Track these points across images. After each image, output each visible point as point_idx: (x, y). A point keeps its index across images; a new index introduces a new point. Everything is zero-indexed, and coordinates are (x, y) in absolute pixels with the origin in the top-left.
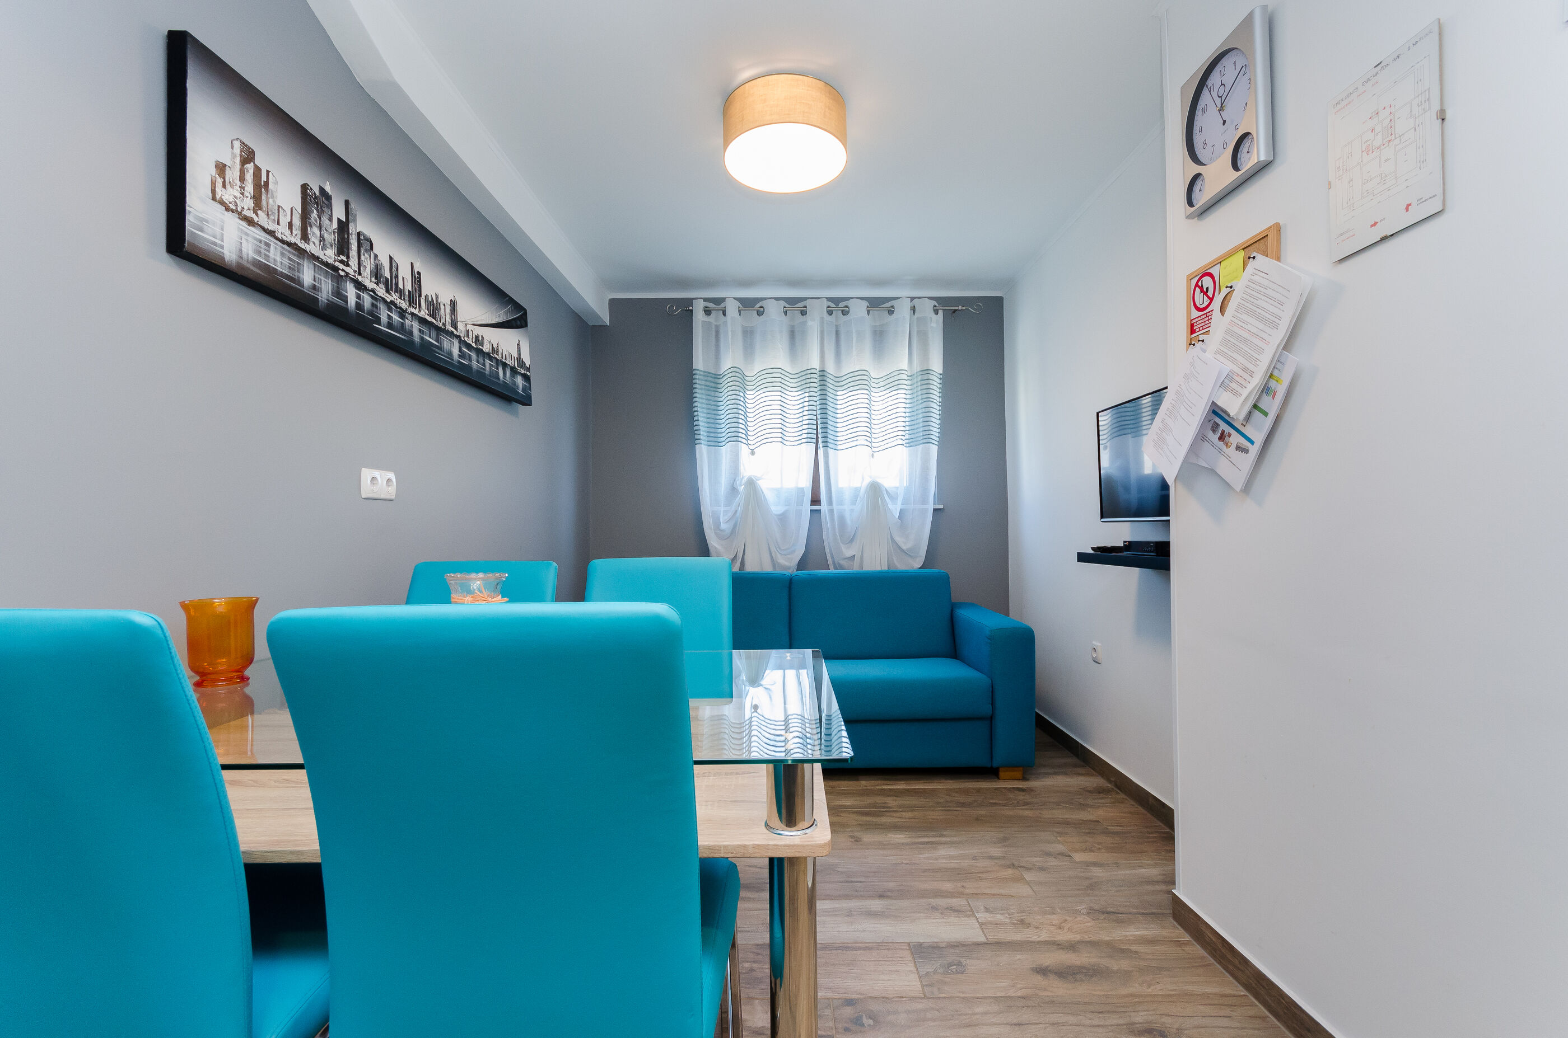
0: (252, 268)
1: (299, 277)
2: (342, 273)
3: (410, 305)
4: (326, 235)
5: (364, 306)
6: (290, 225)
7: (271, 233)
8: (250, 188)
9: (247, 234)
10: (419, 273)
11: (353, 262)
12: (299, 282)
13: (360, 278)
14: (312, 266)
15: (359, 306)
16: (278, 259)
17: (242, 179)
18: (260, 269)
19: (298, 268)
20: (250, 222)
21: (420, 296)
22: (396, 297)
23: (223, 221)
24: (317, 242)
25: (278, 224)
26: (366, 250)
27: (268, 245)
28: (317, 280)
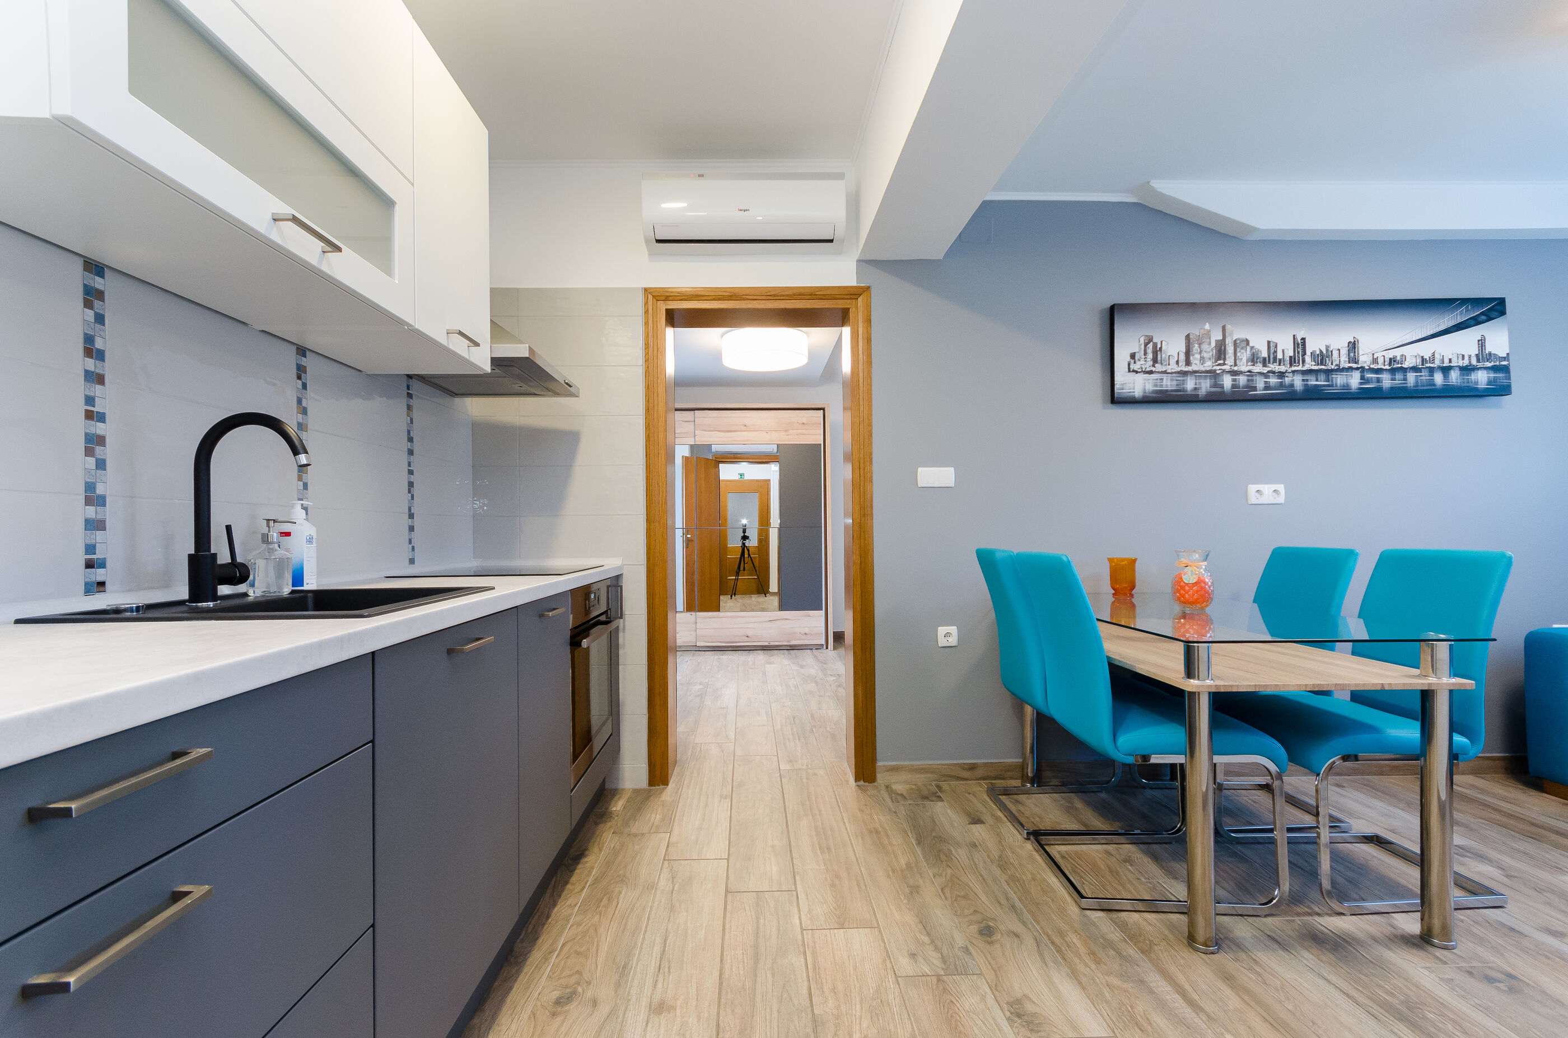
0: (1151, 395)
1: (1183, 388)
2: (1218, 372)
3: (1291, 365)
4: (1205, 355)
5: (1239, 385)
6: (1177, 362)
7: (1165, 372)
8: (1150, 356)
9: (1149, 380)
10: (1303, 339)
11: (1230, 361)
12: (1184, 390)
13: (1236, 368)
14: (1193, 377)
15: (1234, 386)
16: (1168, 384)
17: (1145, 353)
18: (1156, 394)
19: (1184, 382)
20: (1151, 372)
21: (1304, 353)
22: (1273, 367)
23: (1134, 380)
24: (1198, 362)
25: (1169, 365)
26: (1242, 348)
27: (1162, 379)
28: (1197, 384)
